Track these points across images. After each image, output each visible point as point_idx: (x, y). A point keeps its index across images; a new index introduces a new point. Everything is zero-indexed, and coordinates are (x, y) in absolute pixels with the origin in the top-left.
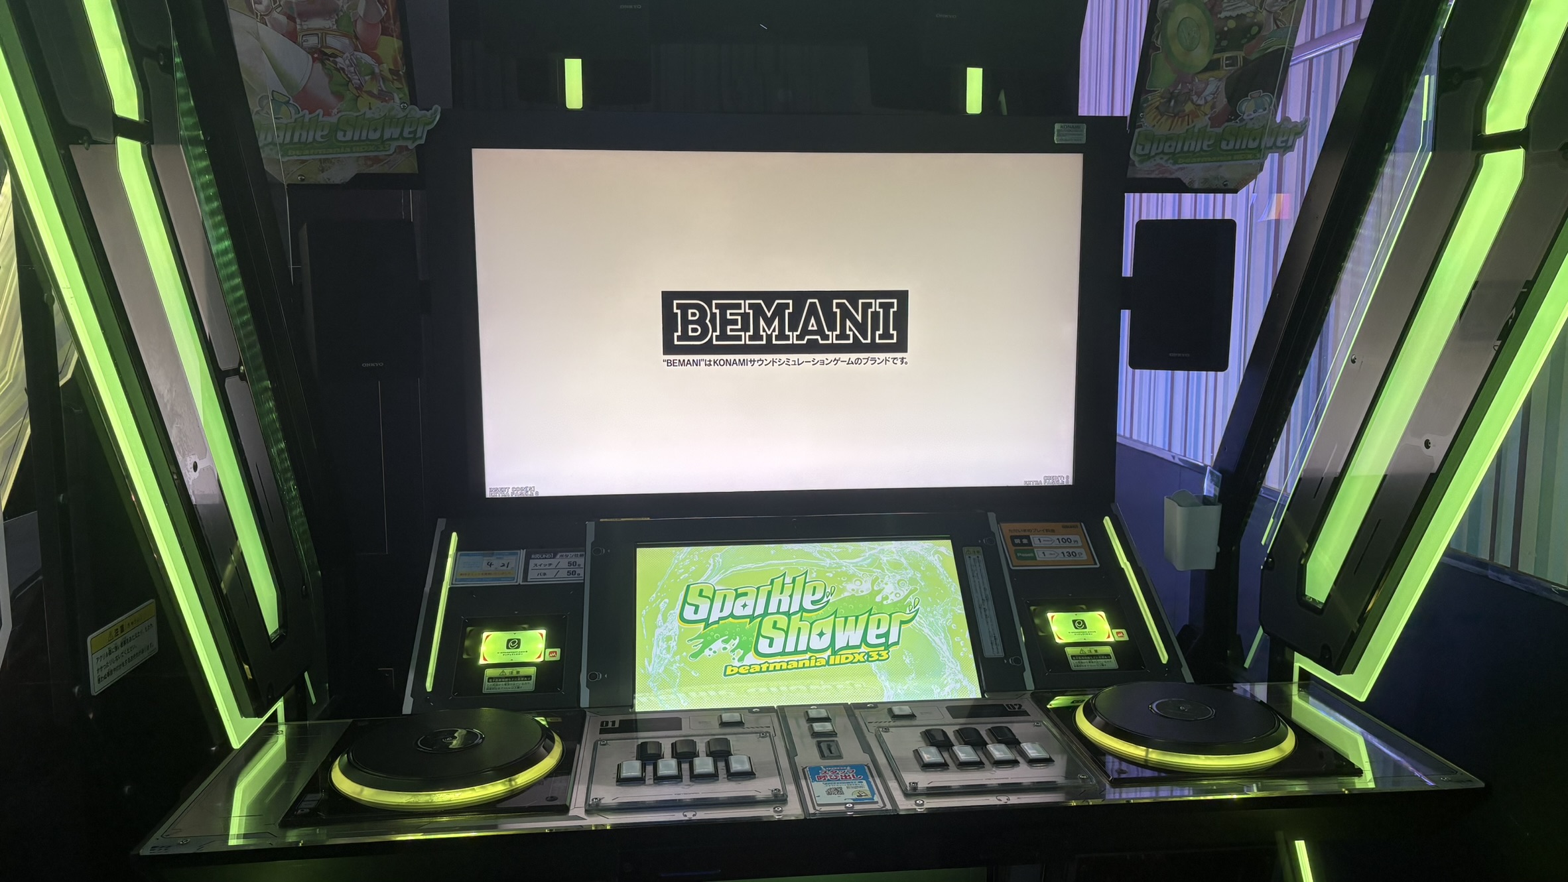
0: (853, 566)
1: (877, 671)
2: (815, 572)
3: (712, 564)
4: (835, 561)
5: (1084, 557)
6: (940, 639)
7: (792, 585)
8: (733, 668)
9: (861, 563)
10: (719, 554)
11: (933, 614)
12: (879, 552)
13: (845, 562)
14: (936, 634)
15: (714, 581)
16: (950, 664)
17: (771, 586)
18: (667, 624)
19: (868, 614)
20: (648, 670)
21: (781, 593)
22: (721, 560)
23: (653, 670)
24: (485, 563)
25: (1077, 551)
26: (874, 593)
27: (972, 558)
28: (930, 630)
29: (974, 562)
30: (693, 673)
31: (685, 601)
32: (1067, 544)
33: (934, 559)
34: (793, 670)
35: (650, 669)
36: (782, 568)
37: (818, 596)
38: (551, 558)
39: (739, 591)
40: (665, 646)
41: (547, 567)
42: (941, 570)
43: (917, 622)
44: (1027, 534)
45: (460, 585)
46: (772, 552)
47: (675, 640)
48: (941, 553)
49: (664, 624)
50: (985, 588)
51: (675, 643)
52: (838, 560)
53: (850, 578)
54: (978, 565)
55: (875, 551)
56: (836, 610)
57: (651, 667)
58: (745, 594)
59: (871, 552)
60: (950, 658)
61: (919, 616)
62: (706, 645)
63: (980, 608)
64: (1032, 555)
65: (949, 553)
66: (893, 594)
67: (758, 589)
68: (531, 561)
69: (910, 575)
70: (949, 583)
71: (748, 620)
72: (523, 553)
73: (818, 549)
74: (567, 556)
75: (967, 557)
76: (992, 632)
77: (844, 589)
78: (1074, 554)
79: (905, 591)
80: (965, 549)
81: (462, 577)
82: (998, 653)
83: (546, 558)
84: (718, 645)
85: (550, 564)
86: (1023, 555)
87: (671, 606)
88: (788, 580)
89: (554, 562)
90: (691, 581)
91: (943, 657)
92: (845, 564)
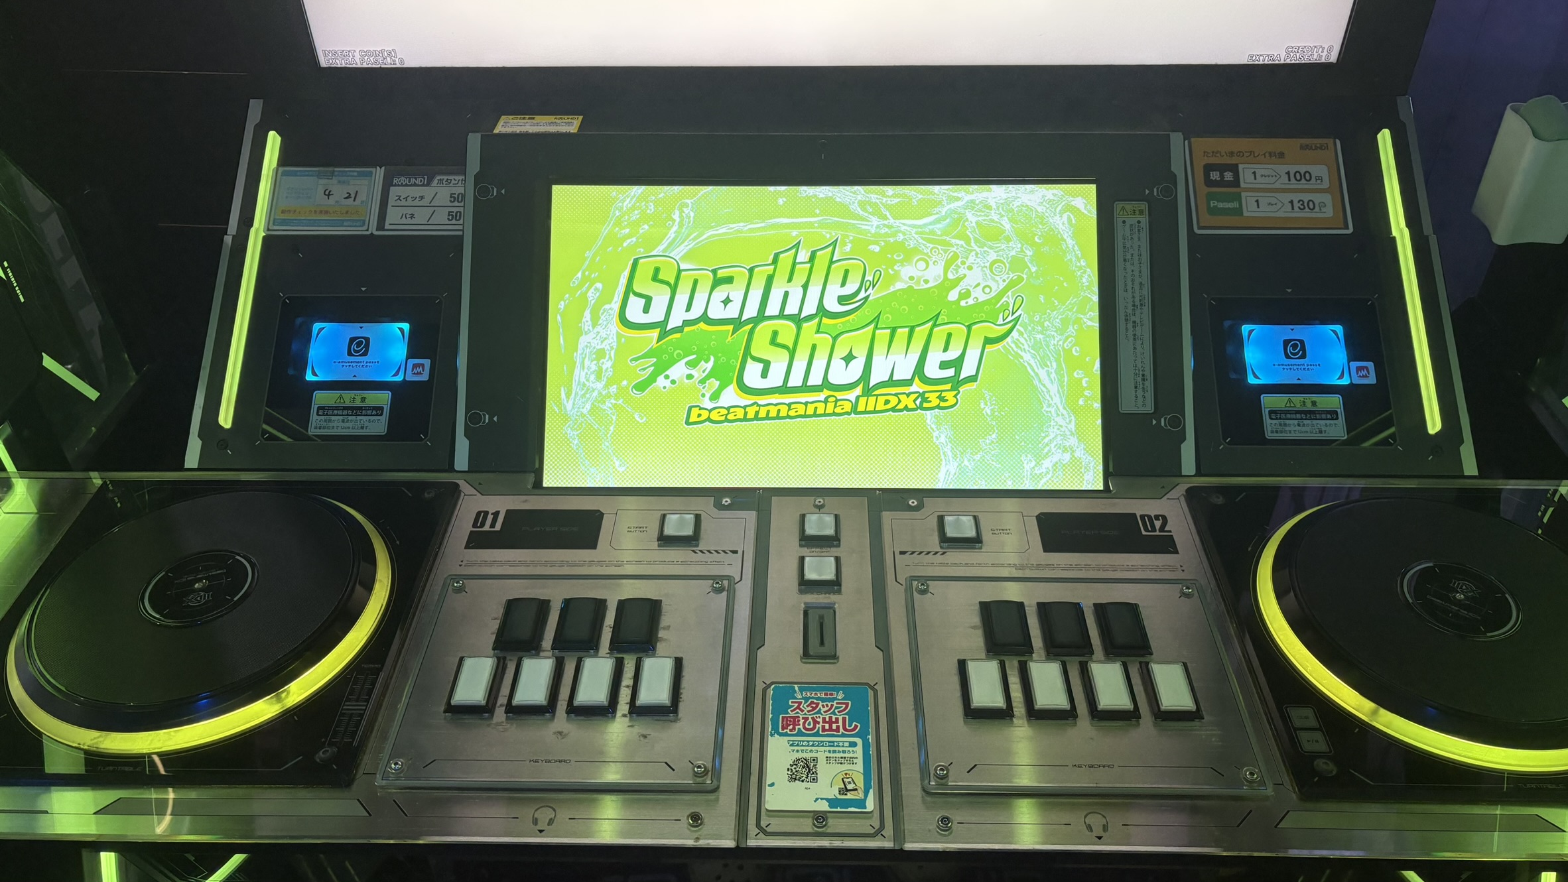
0: (916, 233)
1: (933, 426)
2: (851, 242)
3: (678, 220)
4: (886, 222)
5: (1329, 212)
6: (1048, 373)
7: (809, 265)
8: (702, 412)
9: (931, 227)
10: (688, 201)
11: (1043, 326)
12: (966, 207)
13: (904, 224)
14: (1043, 365)
15: (677, 253)
16: (1060, 420)
17: (772, 267)
18: (599, 328)
19: (930, 324)
20: (565, 408)
21: (790, 280)
22: (692, 214)
23: (573, 408)
24: (321, 190)
25: (1318, 198)
26: (946, 286)
27: (1128, 225)
28: (1034, 357)
29: (1131, 230)
30: (637, 417)
31: (629, 289)
32: (1303, 184)
33: (1061, 223)
34: (798, 419)
35: (569, 406)
36: (794, 234)
37: (850, 289)
38: (423, 185)
39: (721, 274)
40: (594, 367)
41: (417, 203)
42: (1070, 242)
43: (1013, 342)
44: (1233, 161)
45: (281, 230)
46: (780, 202)
47: (610, 358)
48: (1074, 210)
49: (593, 328)
50: (1141, 283)
51: (609, 364)
52: (892, 221)
53: (908, 254)
54: (1135, 237)
55: (960, 203)
56: (879, 316)
57: (571, 402)
58: (729, 280)
59: (952, 206)
60: (1061, 408)
61: (1018, 330)
62: (661, 368)
63: (1126, 320)
64: (1235, 205)
65: (1089, 212)
66: (980, 287)
67: (751, 270)
68: (391, 188)
69: (1013, 253)
70: (1080, 268)
71: (731, 328)
72: (380, 173)
73: (859, 197)
74: (449, 182)
75: (1120, 221)
76: (1139, 365)
77: (896, 277)
78: (1310, 205)
79: (1000, 281)
80: (1118, 206)
81: (283, 217)
82: (1144, 405)
83: (415, 185)
84: (678, 371)
85: (422, 198)
86: (1221, 205)
87: (605, 298)
88: (803, 256)
89: (428, 192)
90: (641, 252)
91: (1049, 405)
92: (903, 228)
